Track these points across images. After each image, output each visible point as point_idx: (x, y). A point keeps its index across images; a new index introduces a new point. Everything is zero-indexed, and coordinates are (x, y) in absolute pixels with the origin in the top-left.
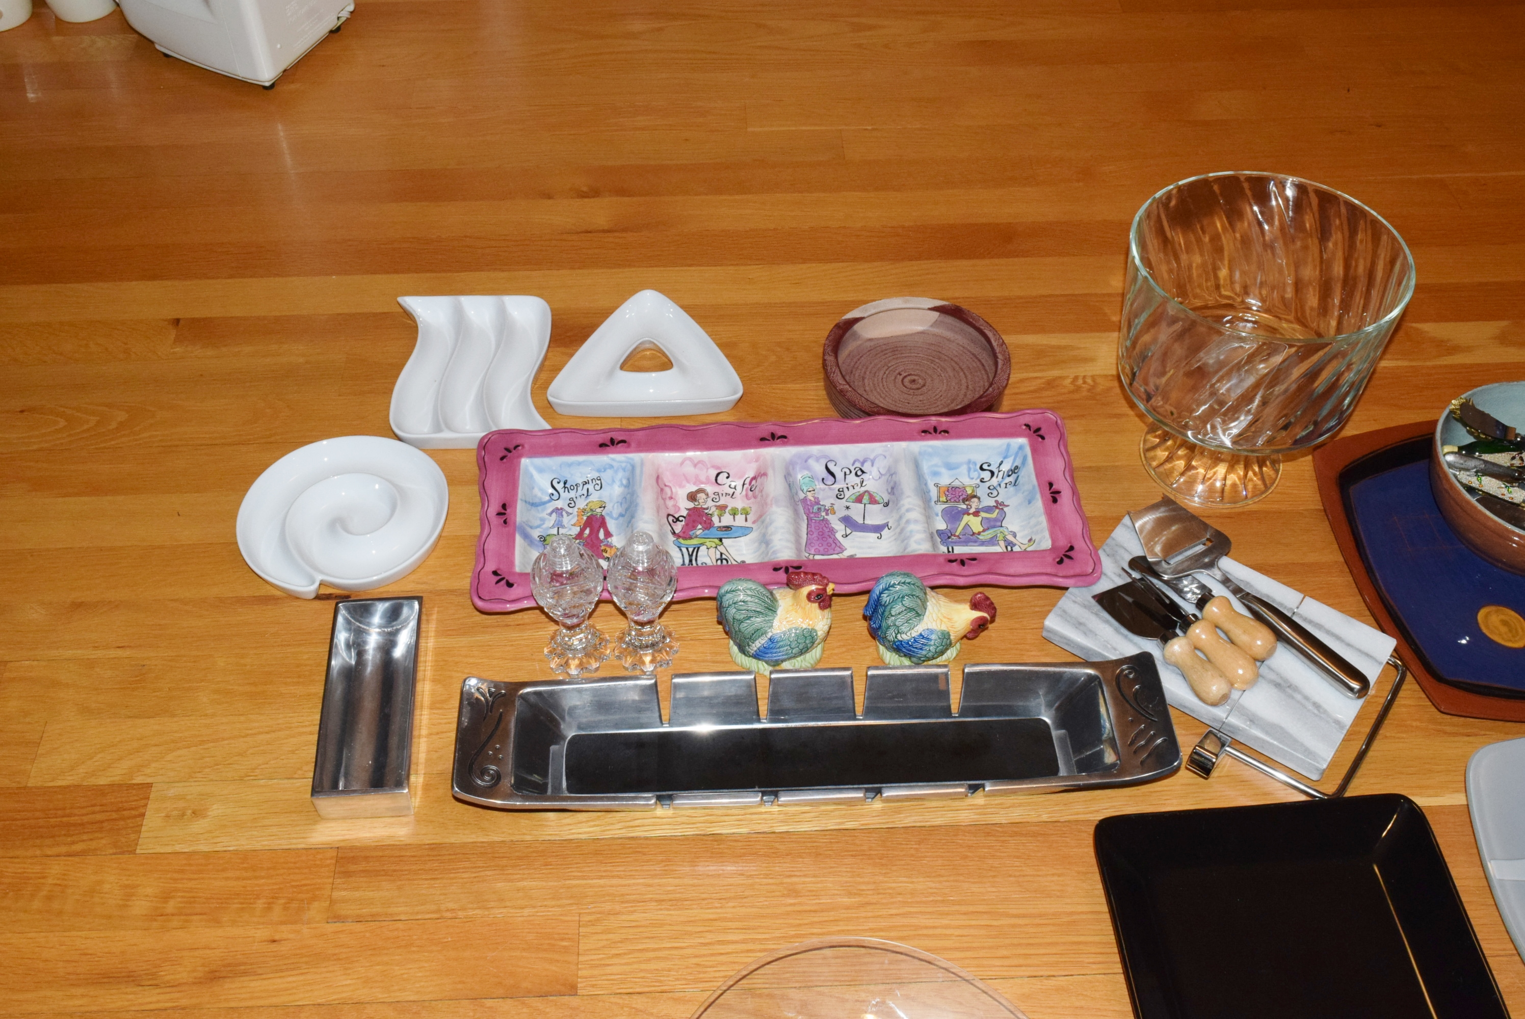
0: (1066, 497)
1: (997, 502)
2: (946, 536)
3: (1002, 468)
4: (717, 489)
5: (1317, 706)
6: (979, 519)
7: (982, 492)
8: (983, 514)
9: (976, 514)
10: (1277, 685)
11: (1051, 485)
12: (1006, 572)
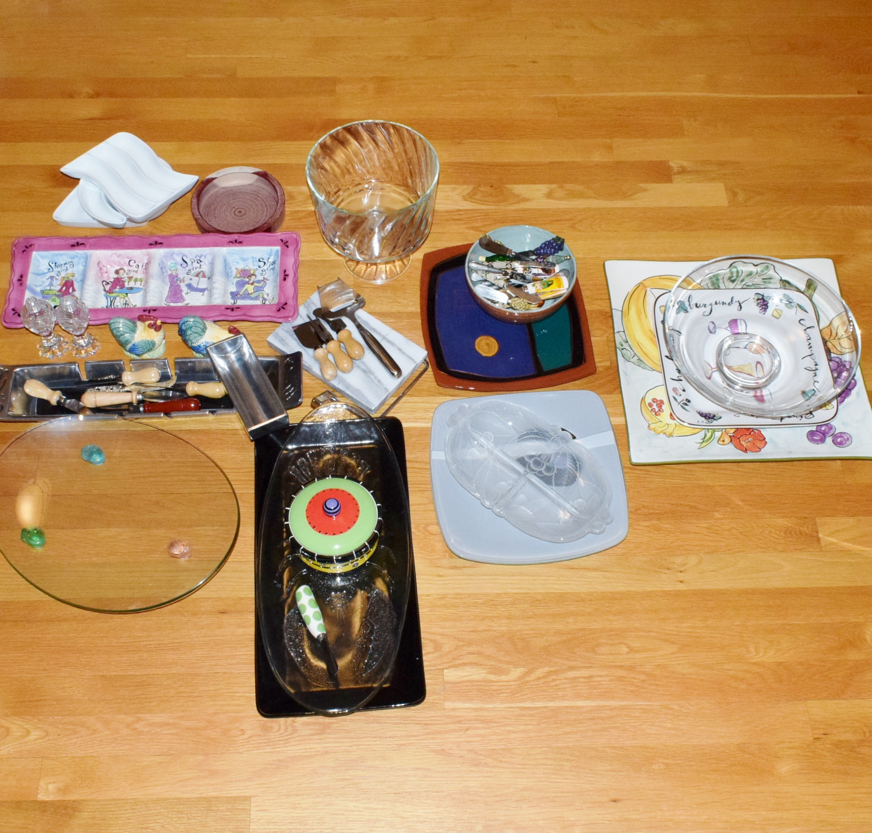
0: (290, 279)
1: (264, 278)
2: (234, 295)
3: (269, 260)
4: (130, 268)
5: (379, 381)
6: (253, 286)
7: (258, 273)
8: (256, 284)
9: (252, 284)
10: (364, 371)
11: (285, 271)
12: (252, 315)
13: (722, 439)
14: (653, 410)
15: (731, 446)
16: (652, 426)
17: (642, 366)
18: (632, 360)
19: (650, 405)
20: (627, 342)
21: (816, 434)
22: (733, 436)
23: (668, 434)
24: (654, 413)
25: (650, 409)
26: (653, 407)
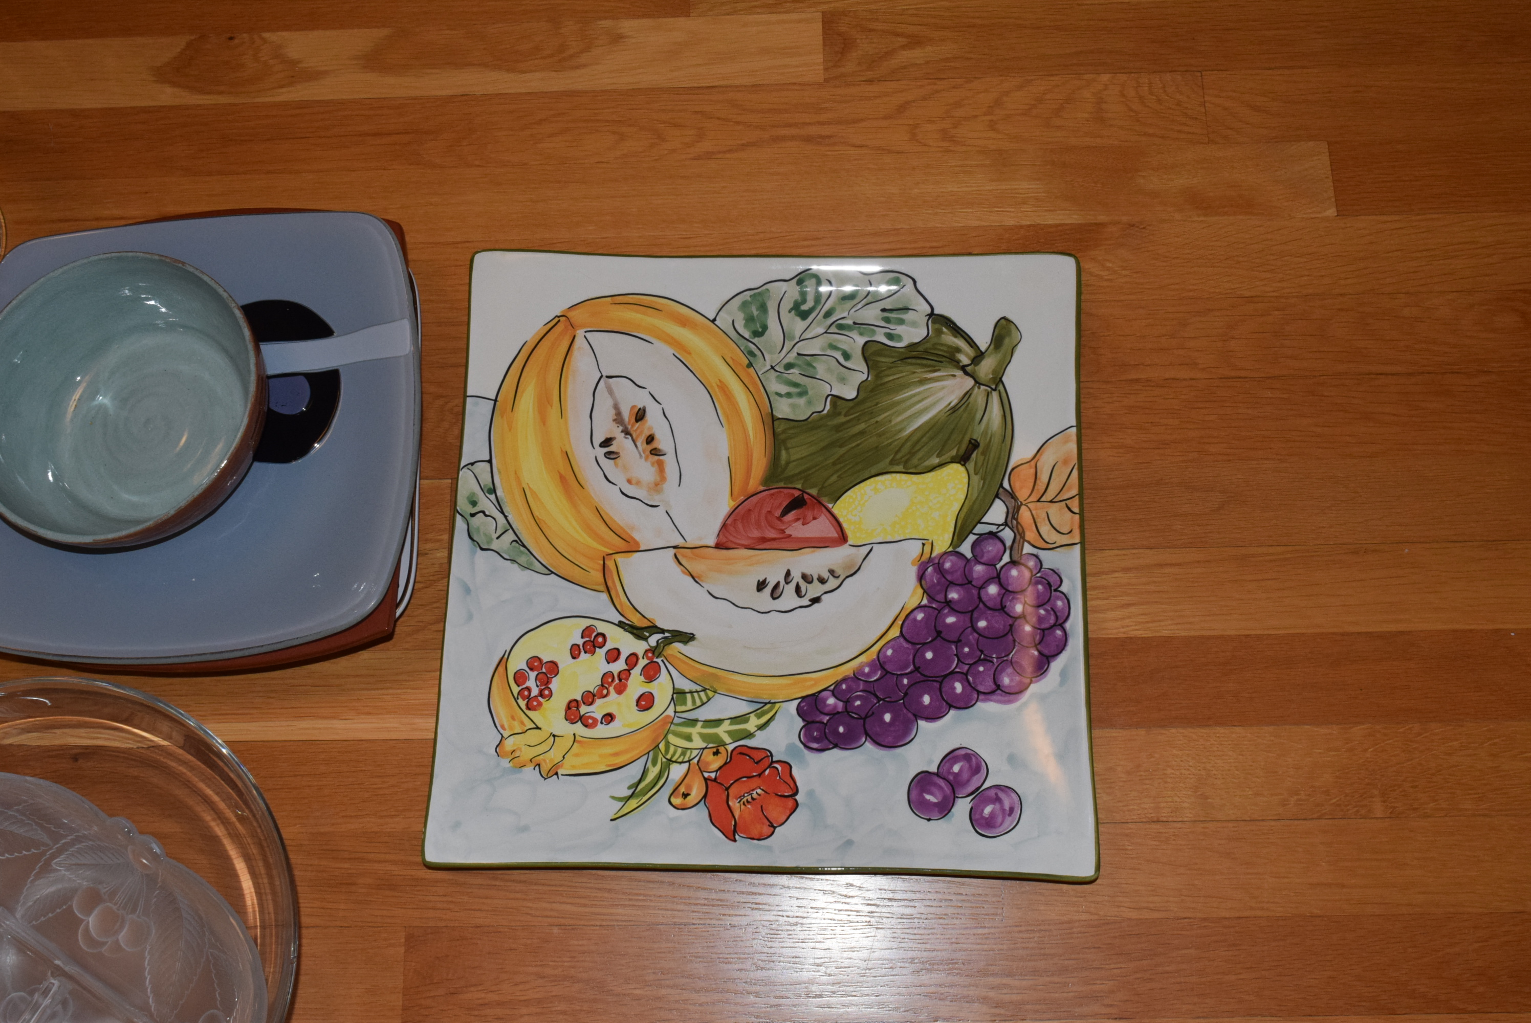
13: (682, 789)
14: (525, 693)
15: (701, 813)
16: (509, 744)
17: (523, 559)
18: (495, 545)
19: (520, 677)
20: (493, 490)
21: (936, 785)
22: (715, 780)
23: (545, 768)
24: (523, 703)
25: (516, 689)
26: (528, 684)
